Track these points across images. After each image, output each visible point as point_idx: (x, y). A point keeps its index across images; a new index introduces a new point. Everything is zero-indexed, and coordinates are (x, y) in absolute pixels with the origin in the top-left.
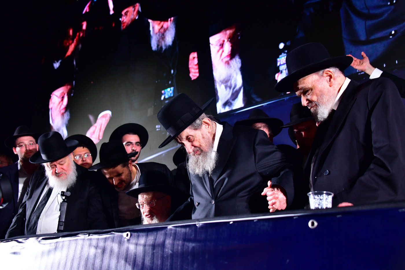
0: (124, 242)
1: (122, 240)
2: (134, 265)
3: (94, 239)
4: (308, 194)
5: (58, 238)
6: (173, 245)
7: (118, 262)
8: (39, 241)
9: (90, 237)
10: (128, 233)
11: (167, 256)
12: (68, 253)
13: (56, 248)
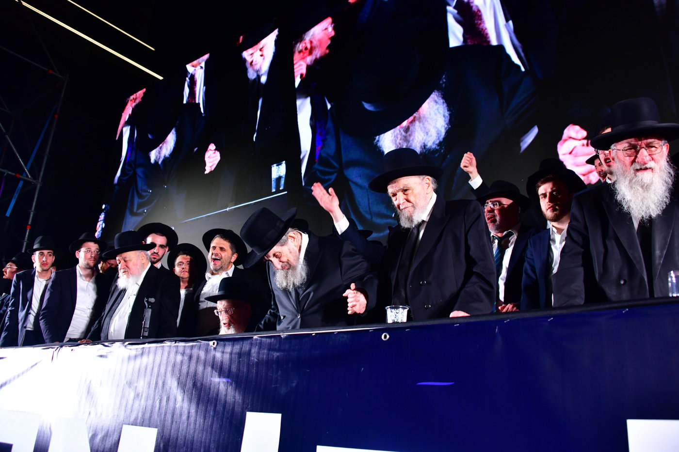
0: (211, 350)
1: (209, 348)
2: (221, 372)
3: (181, 346)
4: (386, 308)
5: (144, 343)
6: (259, 353)
7: (204, 369)
8: (126, 346)
9: (176, 344)
10: (214, 341)
11: (253, 365)
12: (154, 359)
13: (142, 354)
